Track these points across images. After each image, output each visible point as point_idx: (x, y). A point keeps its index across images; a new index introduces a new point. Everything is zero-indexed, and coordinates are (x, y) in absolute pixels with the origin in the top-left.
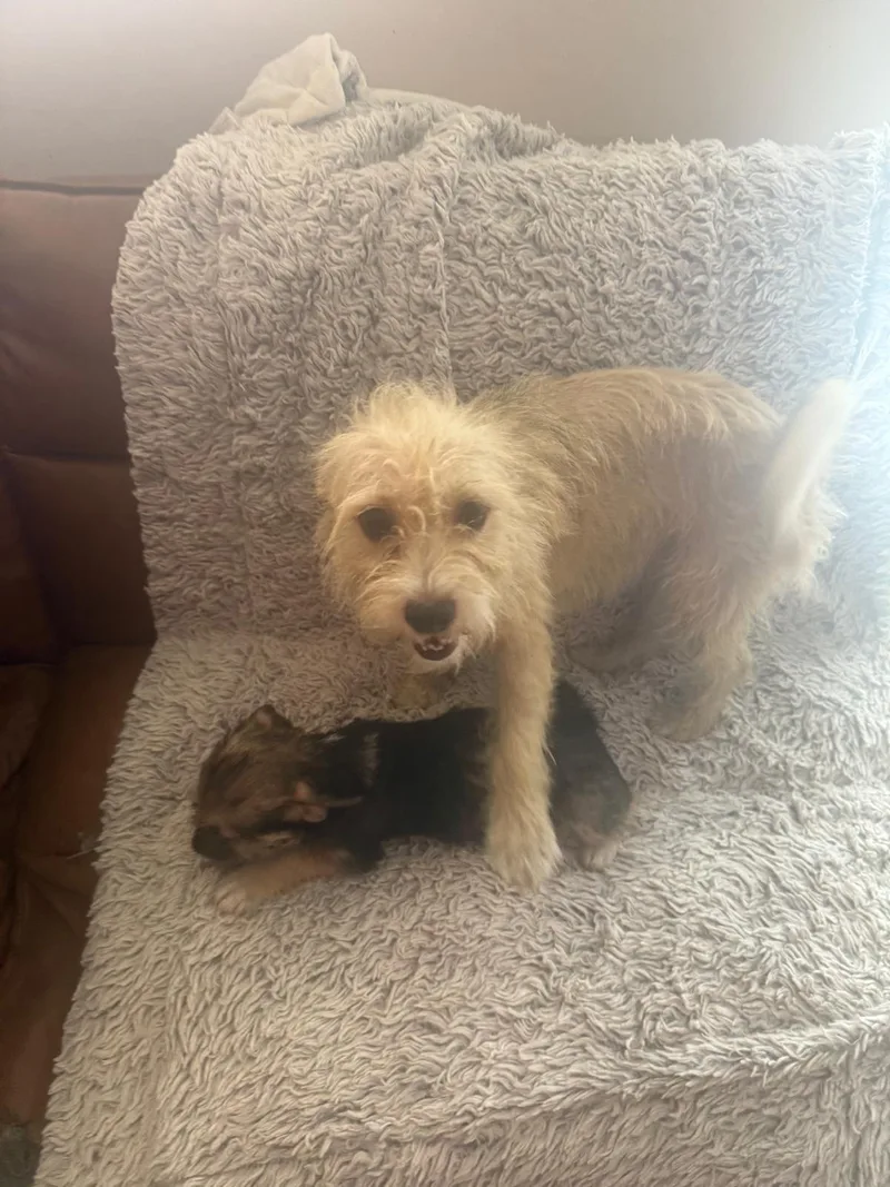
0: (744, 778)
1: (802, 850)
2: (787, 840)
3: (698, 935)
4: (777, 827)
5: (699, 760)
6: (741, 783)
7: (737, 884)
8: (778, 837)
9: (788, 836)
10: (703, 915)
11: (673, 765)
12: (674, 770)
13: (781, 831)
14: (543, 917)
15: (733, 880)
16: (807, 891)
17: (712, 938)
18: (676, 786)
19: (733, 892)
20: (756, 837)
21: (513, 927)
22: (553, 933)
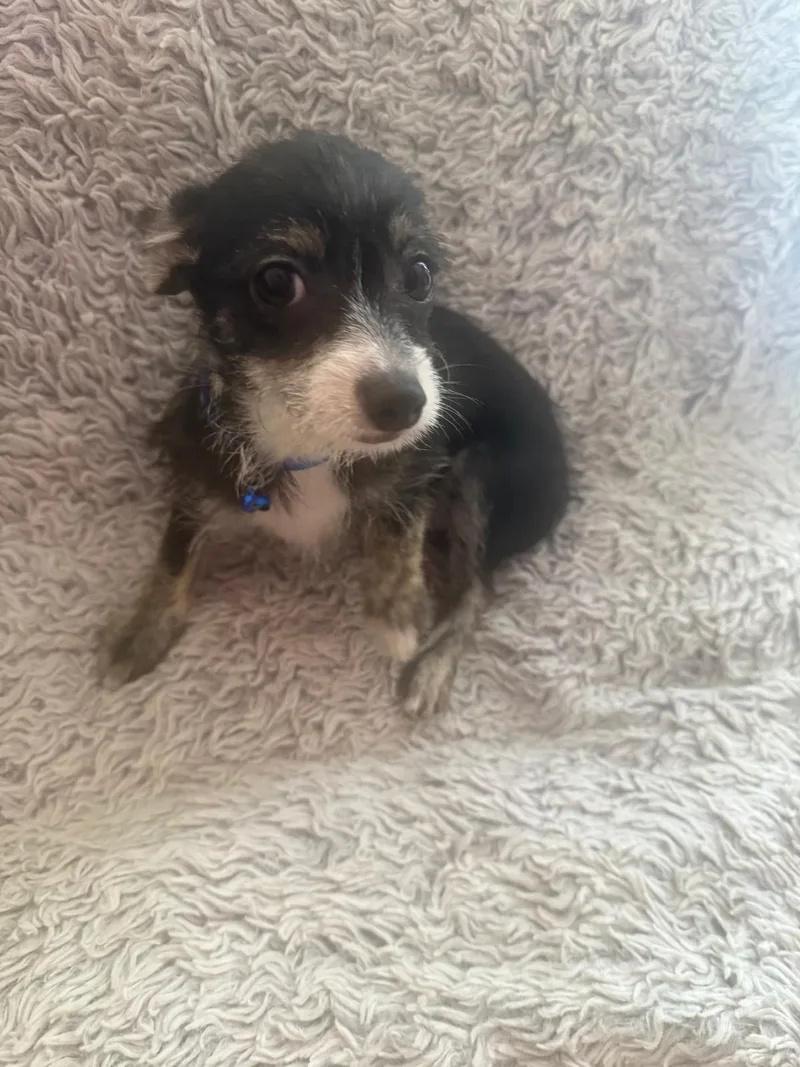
0: (648, 670)
1: (757, 785)
2: (731, 770)
3: (602, 954)
4: (709, 750)
5: (577, 642)
6: (643, 679)
7: (664, 847)
8: (714, 767)
9: (730, 763)
10: (608, 920)
11: (525, 656)
12: (527, 666)
13: (718, 756)
14: (306, 963)
15: (656, 840)
16: (782, 854)
17: (628, 958)
18: (531, 692)
19: (659, 862)
20: (678, 773)
21: (247, 999)
22: (329, 992)
